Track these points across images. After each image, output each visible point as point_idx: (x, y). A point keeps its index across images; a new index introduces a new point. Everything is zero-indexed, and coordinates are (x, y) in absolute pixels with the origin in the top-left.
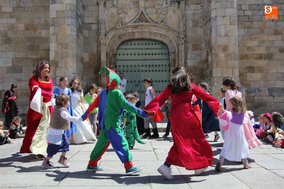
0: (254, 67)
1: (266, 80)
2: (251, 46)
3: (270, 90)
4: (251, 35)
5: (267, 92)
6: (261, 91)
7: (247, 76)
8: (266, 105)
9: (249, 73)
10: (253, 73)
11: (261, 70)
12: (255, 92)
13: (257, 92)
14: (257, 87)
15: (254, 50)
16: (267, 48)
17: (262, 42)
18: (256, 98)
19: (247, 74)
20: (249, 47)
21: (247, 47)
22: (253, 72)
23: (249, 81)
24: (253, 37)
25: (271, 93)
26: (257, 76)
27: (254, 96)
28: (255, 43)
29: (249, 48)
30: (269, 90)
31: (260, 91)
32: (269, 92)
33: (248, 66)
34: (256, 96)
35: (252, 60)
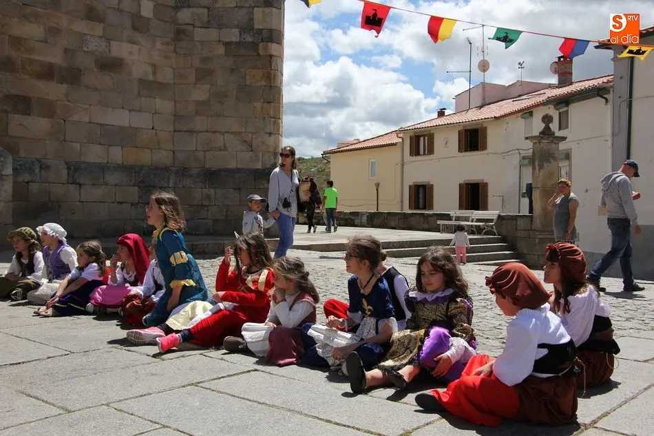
0: (30, 98)
1: (63, 138)
2: (25, 37)
3: (73, 168)
4: (24, 4)
5: (65, 172)
6: (48, 167)
7: (7, 124)
8: (60, 207)
9: (16, 116)
10: (28, 116)
11: (49, 109)
12: (30, 170)
13: (37, 171)
14: (38, 157)
15: (31, 51)
16: (66, 50)
17: (54, 32)
18: (34, 187)
19: (9, 115)
20: (17, 38)
21: (10, 36)
22: (27, 111)
23: (16, 137)
24: (28, 10)
25: (73, 177)
26: (38, 125)
27: (27, 183)
28: (33, 31)
29: (17, 42)
30: (69, 168)
31: (45, 167)
32: (68, 173)
33: (13, 92)
34: (33, 182)
35: (24, 76)
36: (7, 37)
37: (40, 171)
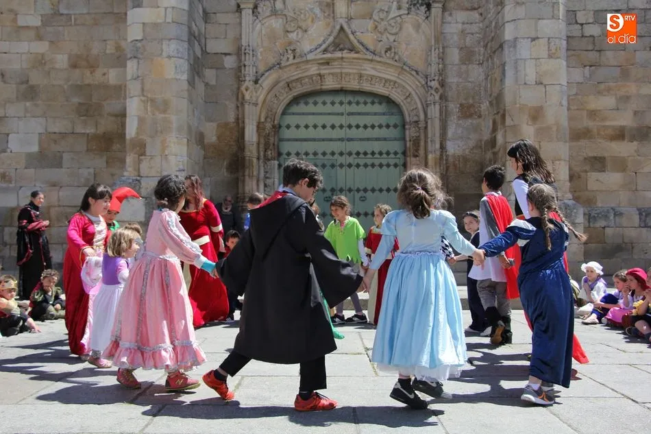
0: (604, 158)
1: (634, 188)
2: (598, 108)
3: (644, 214)
4: (598, 83)
5: (636, 218)
6: (621, 214)
7: (587, 180)
8: (633, 248)
9: (593, 173)
10: (603, 173)
11: (621, 165)
12: (606, 217)
13: (612, 218)
14: (613, 205)
15: (604, 119)
16: (636, 113)
17: (626, 99)
18: (609, 231)
19: (588, 174)
20: (593, 111)
21: (587, 110)
22: (602, 169)
23: (593, 191)
24: (602, 86)
25: (645, 221)
26: (612, 179)
27: (604, 228)
28: (608, 102)
29: (593, 114)
30: (640, 214)
31: (618, 214)
32: (640, 219)
33: (591, 155)
34: (608, 227)
35: (600, 141)
36: (585, 112)
37: (614, 217)
